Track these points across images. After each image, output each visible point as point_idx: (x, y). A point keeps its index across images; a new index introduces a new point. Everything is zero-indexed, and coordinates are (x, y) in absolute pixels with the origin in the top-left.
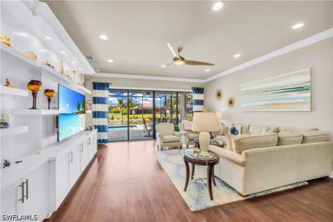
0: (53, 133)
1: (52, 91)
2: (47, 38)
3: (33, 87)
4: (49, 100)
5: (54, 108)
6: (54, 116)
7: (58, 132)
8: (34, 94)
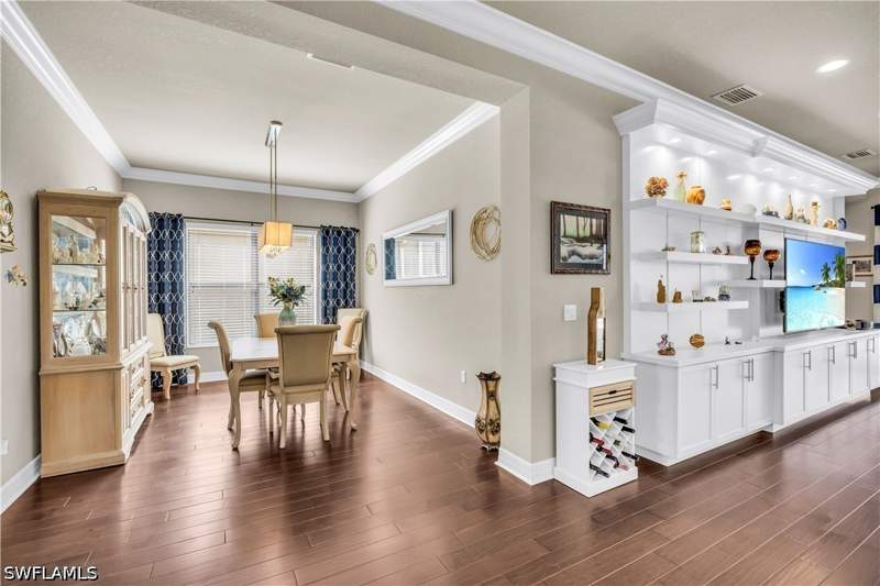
0: (776, 322)
1: (776, 252)
2: (767, 170)
3: (751, 251)
4: (771, 266)
5: (778, 278)
6: (776, 289)
7: (784, 318)
8: (752, 260)
